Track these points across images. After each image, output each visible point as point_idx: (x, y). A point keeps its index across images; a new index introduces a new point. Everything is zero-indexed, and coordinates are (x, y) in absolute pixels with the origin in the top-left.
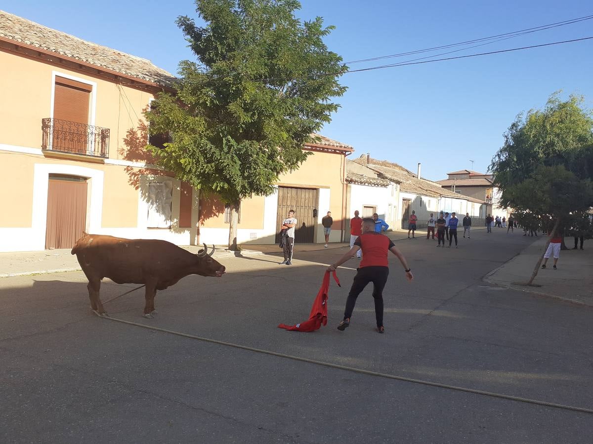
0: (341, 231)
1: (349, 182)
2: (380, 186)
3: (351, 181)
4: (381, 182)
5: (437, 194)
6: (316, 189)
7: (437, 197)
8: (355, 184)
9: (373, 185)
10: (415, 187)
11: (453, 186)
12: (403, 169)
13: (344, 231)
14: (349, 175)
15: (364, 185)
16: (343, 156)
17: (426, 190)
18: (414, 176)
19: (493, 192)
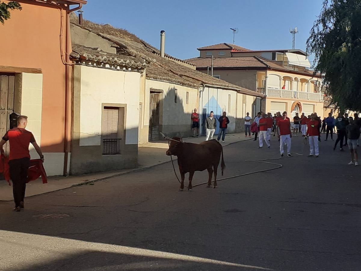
0: (64, 153)
1: (77, 62)
2: (130, 69)
3: (80, 60)
4: (133, 62)
5: (197, 81)
6: (13, 74)
7: (197, 88)
8: (87, 65)
9: (118, 68)
10: (163, 70)
11: (210, 69)
12: (137, 40)
13: (69, 154)
14: (77, 50)
15: (104, 67)
16: (64, 12)
17: (181, 76)
18: (154, 52)
19: (266, 77)
